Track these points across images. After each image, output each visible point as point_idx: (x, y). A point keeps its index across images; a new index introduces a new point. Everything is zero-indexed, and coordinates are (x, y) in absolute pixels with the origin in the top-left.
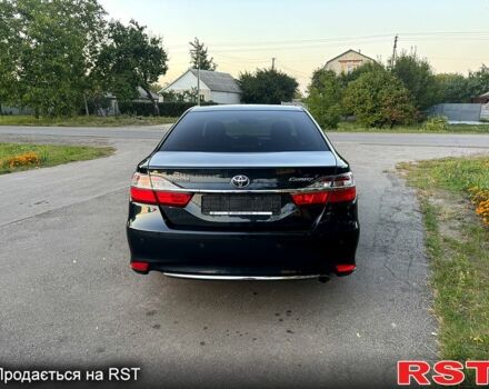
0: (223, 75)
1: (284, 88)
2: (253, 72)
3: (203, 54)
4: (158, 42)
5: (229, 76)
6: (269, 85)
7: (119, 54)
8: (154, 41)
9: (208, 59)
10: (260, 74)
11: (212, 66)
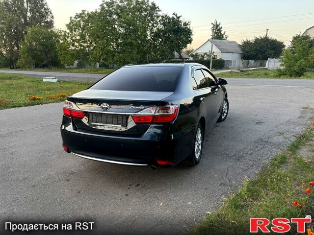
0: (231, 42)
1: (273, 49)
2: (252, 39)
3: (220, 30)
4: (187, 24)
5: (235, 42)
6: (262, 47)
7: (165, 33)
8: (185, 24)
9: (222, 33)
10: (257, 40)
11: (225, 36)
